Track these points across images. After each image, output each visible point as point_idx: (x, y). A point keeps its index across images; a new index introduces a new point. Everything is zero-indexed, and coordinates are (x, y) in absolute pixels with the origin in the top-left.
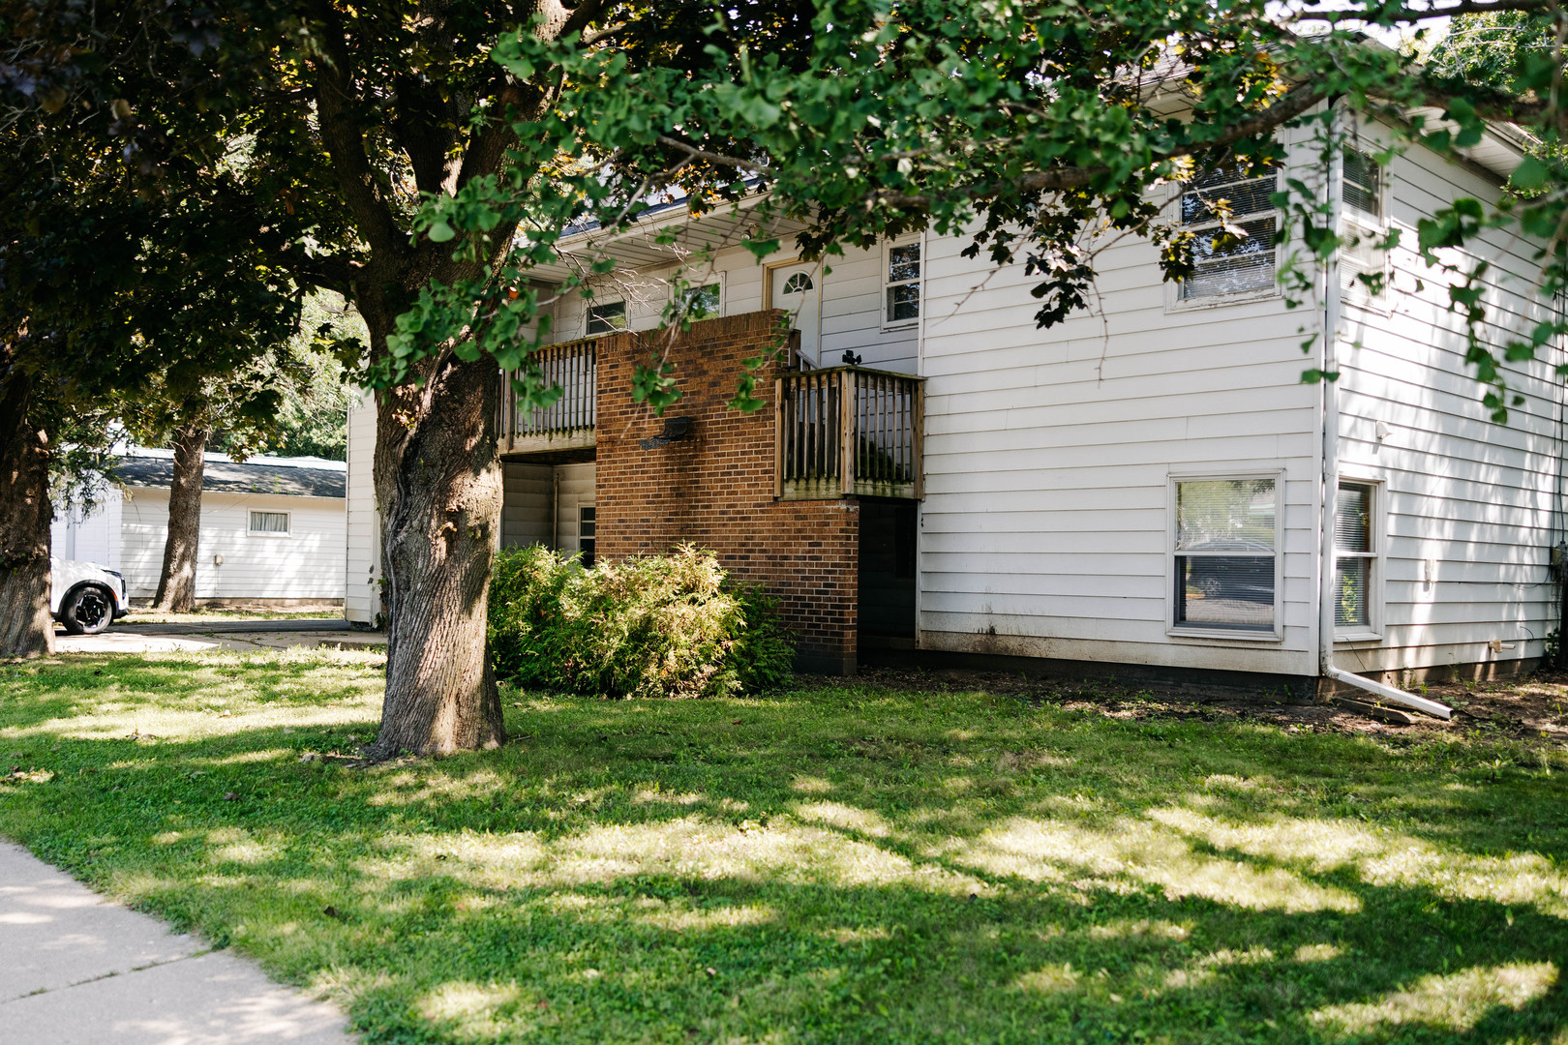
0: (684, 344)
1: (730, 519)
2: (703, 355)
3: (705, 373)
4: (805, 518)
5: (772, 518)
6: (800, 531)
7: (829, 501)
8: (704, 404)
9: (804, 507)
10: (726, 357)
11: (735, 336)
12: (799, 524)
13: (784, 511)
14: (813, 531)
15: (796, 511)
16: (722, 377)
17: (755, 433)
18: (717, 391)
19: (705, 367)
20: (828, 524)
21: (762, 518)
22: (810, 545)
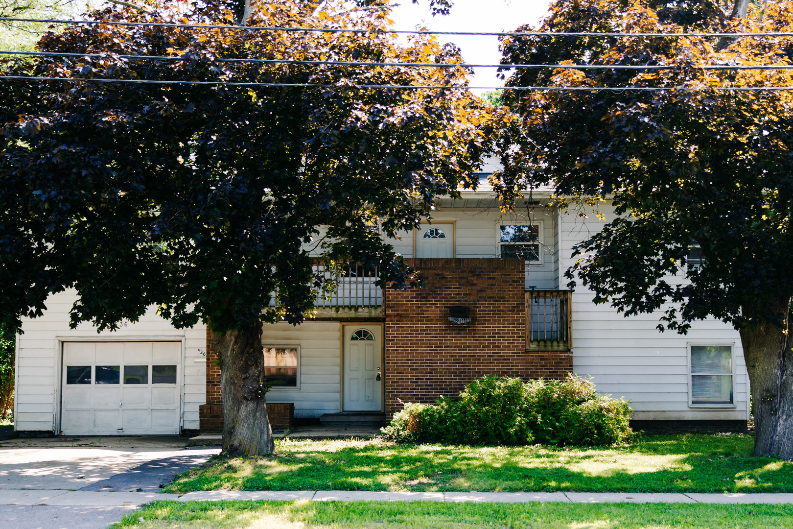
0: (458, 268)
1: (495, 360)
2: (473, 276)
3: (475, 285)
4: (547, 359)
5: (524, 359)
6: (543, 366)
7: (561, 352)
8: (474, 301)
9: (546, 354)
10: (490, 278)
11: (497, 268)
12: (543, 363)
13: (533, 356)
14: (552, 366)
15: (541, 356)
16: (487, 288)
17: (512, 317)
18: (484, 295)
19: (475, 282)
20: (562, 363)
21: (517, 359)
22: (550, 372)
